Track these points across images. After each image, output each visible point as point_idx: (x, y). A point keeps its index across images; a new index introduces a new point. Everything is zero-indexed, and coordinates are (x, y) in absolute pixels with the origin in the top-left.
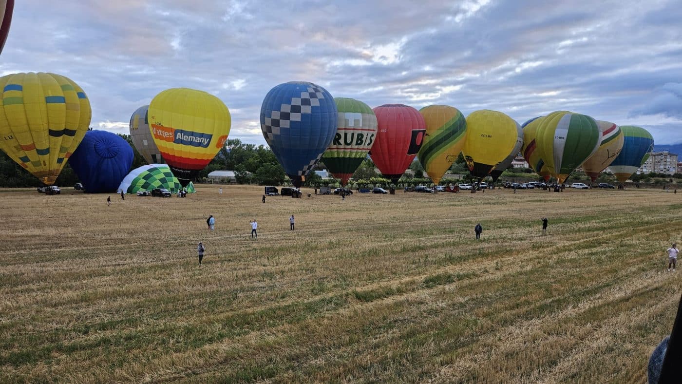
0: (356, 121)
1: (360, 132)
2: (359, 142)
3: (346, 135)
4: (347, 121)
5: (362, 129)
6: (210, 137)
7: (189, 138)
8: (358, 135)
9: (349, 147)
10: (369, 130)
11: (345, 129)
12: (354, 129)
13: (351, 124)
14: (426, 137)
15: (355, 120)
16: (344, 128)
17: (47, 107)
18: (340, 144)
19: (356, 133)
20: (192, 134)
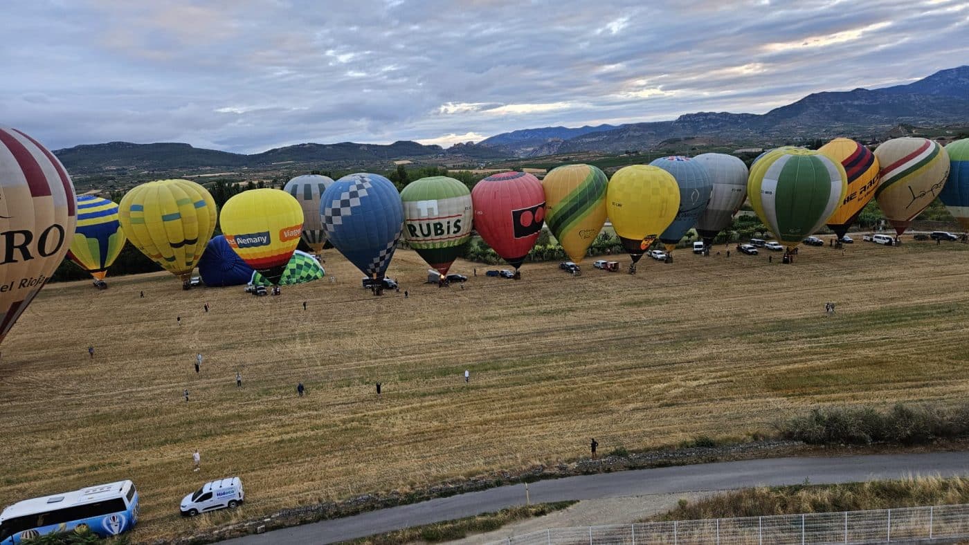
0: (430, 210)
1: (437, 221)
2: (439, 232)
3: (420, 226)
4: (419, 210)
5: (439, 218)
6: (267, 234)
7: (248, 240)
8: (435, 225)
9: (429, 238)
10: (449, 217)
11: (419, 220)
12: (429, 219)
13: (424, 214)
14: (548, 210)
15: (428, 209)
16: (417, 218)
17: (164, 224)
18: (418, 236)
19: (432, 223)
20: (249, 236)
